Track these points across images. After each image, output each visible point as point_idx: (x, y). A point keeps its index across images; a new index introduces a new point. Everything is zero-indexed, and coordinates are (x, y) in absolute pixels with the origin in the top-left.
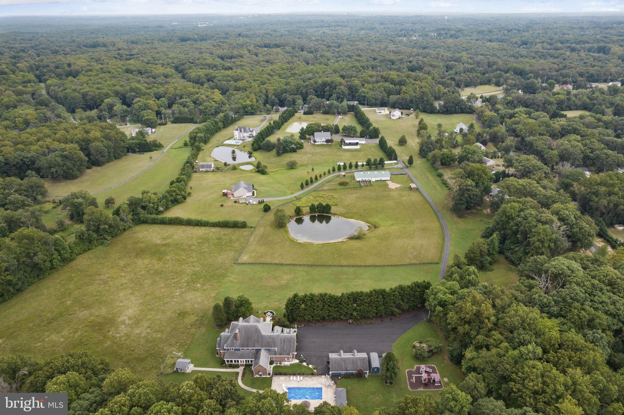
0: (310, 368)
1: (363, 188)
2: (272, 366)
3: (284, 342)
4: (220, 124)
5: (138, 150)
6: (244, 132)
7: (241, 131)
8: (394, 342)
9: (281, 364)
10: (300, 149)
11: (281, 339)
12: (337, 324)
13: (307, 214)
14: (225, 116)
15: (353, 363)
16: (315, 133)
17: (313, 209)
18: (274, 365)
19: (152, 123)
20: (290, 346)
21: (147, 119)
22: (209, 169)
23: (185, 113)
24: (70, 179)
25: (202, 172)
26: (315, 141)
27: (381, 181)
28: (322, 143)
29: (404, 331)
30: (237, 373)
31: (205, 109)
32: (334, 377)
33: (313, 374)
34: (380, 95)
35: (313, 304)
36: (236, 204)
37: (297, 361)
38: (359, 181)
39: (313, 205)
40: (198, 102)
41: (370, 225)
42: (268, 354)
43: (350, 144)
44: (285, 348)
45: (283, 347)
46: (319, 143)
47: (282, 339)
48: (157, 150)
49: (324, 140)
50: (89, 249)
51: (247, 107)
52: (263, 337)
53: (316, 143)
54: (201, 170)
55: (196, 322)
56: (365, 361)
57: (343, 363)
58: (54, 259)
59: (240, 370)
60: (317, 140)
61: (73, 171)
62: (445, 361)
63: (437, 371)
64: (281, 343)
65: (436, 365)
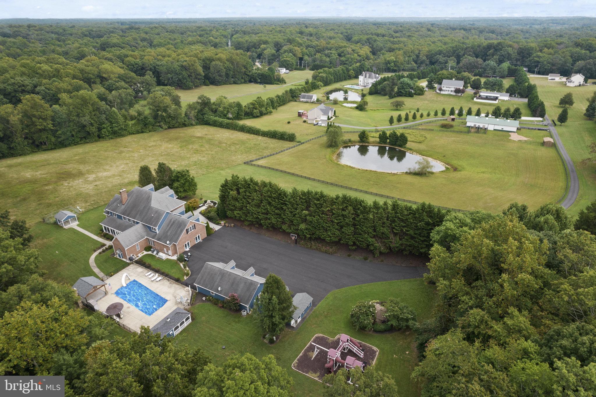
0: (183, 272)
1: (471, 134)
2: (144, 253)
3: (172, 225)
4: (352, 72)
5: (259, 81)
6: (369, 78)
7: (366, 77)
8: (338, 287)
9: (157, 254)
10: (419, 94)
11: (171, 220)
12: (277, 238)
13: (374, 144)
14: (360, 65)
15: (233, 284)
16: (444, 80)
17: (383, 137)
18: (149, 253)
19: (288, 65)
21: (285, 60)
22: (309, 100)
23: (326, 62)
24: (184, 89)
25: (302, 102)
26: (440, 90)
27: (502, 131)
28: (449, 93)
30: (103, 246)
31: (346, 61)
32: (199, 295)
34: (560, 60)
35: (248, 194)
36: (305, 124)
37: (175, 258)
38: (469, 127)
39: (384, 133)
40: (342, 54)
41: (449, 167)
42: (144, 234)
43: (487, 98)
44: (169, 234)
45: (167, 232)
46: (446, 93)
48: (277, 84)
49: (453, 89)
50: (142, 132)
51: (390, 64)
52: (150, 208)
53: (442, 92)
54: (302, 100)
56: (252, 288)
58: (104, 128)
59: (110, 243)
60: (443, 89)
61: (187, 81)
62: (407, 353)
63: (373, 360)
64: (168, 226)
65: (381, 350)
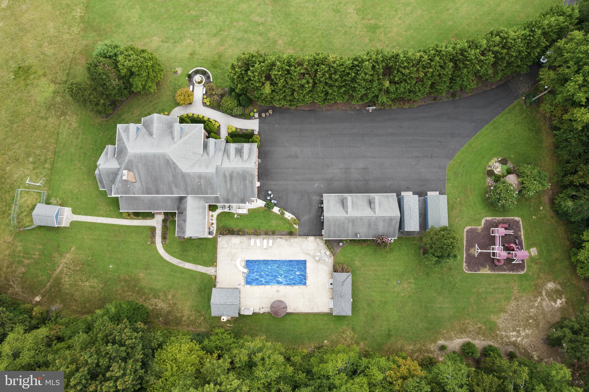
0: (286, 220)
2: (215, 214)
8: (451, 157)
9: (231, 208)
18: (219, 211)
20: (245, 186)
29: (477, 129)
30: (153, 229)
32: (331, 244)
33: (291, 234)
37: (261, 203)
44: (235, 190)
45: (231, 188)
47: (227, 174)
55: (54, 98)
56: (394, 222)
57: (351, 224)
59: (157, 222)
62: (541, 208)
63: (520, 232)
64: (226, 182)
65: (522, 217)
